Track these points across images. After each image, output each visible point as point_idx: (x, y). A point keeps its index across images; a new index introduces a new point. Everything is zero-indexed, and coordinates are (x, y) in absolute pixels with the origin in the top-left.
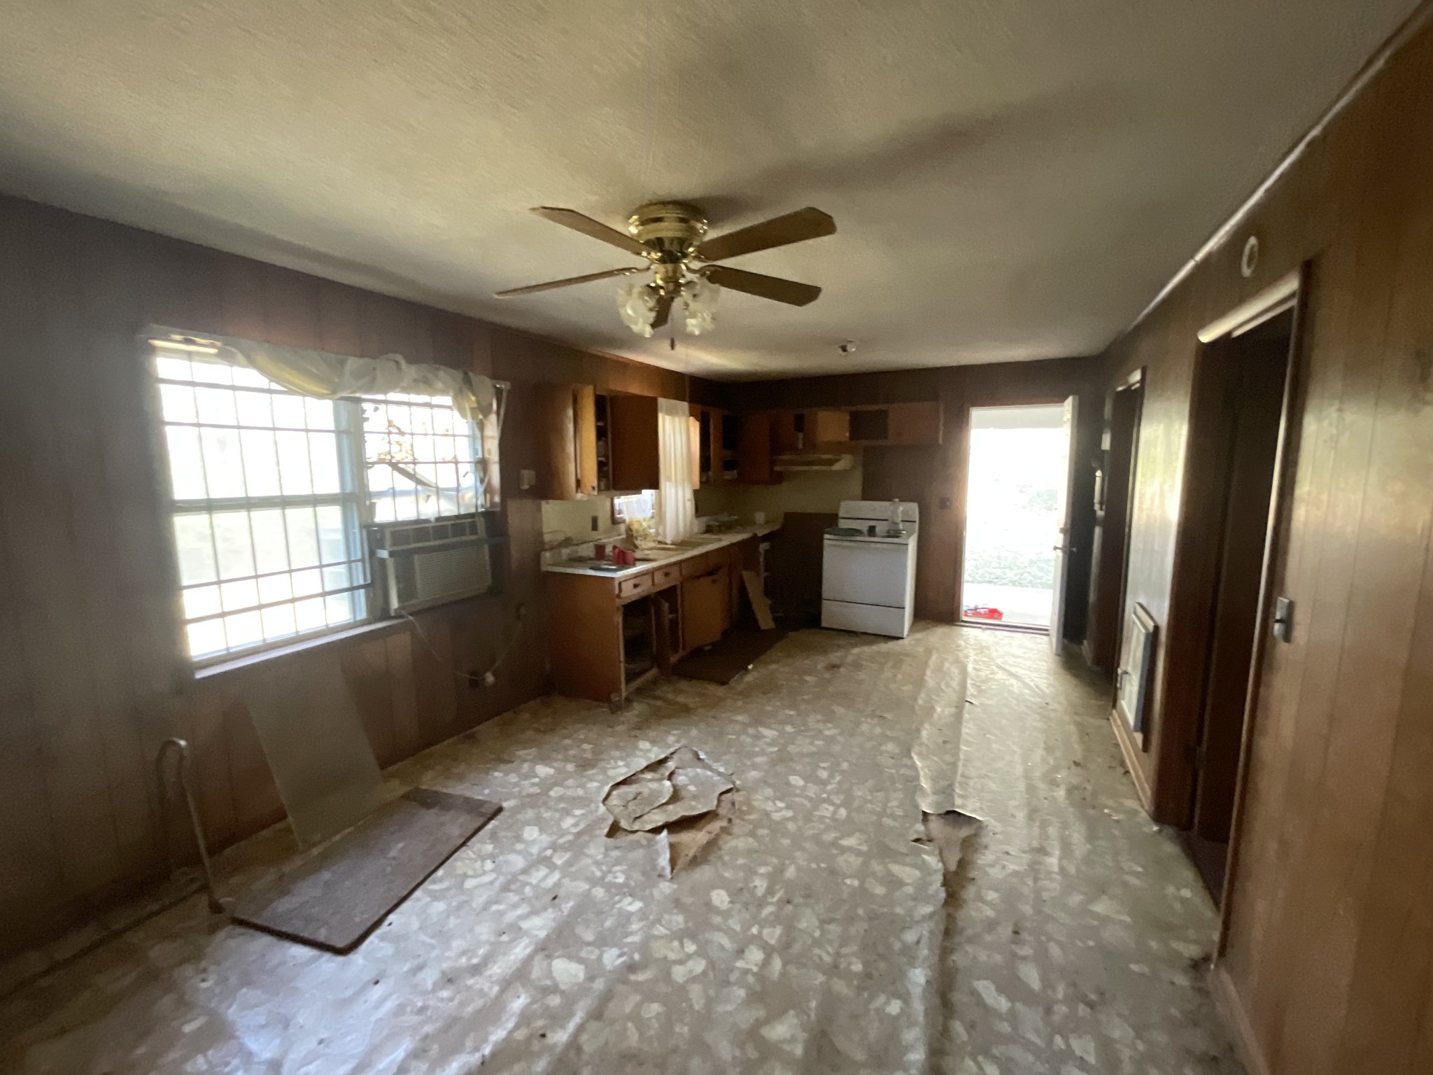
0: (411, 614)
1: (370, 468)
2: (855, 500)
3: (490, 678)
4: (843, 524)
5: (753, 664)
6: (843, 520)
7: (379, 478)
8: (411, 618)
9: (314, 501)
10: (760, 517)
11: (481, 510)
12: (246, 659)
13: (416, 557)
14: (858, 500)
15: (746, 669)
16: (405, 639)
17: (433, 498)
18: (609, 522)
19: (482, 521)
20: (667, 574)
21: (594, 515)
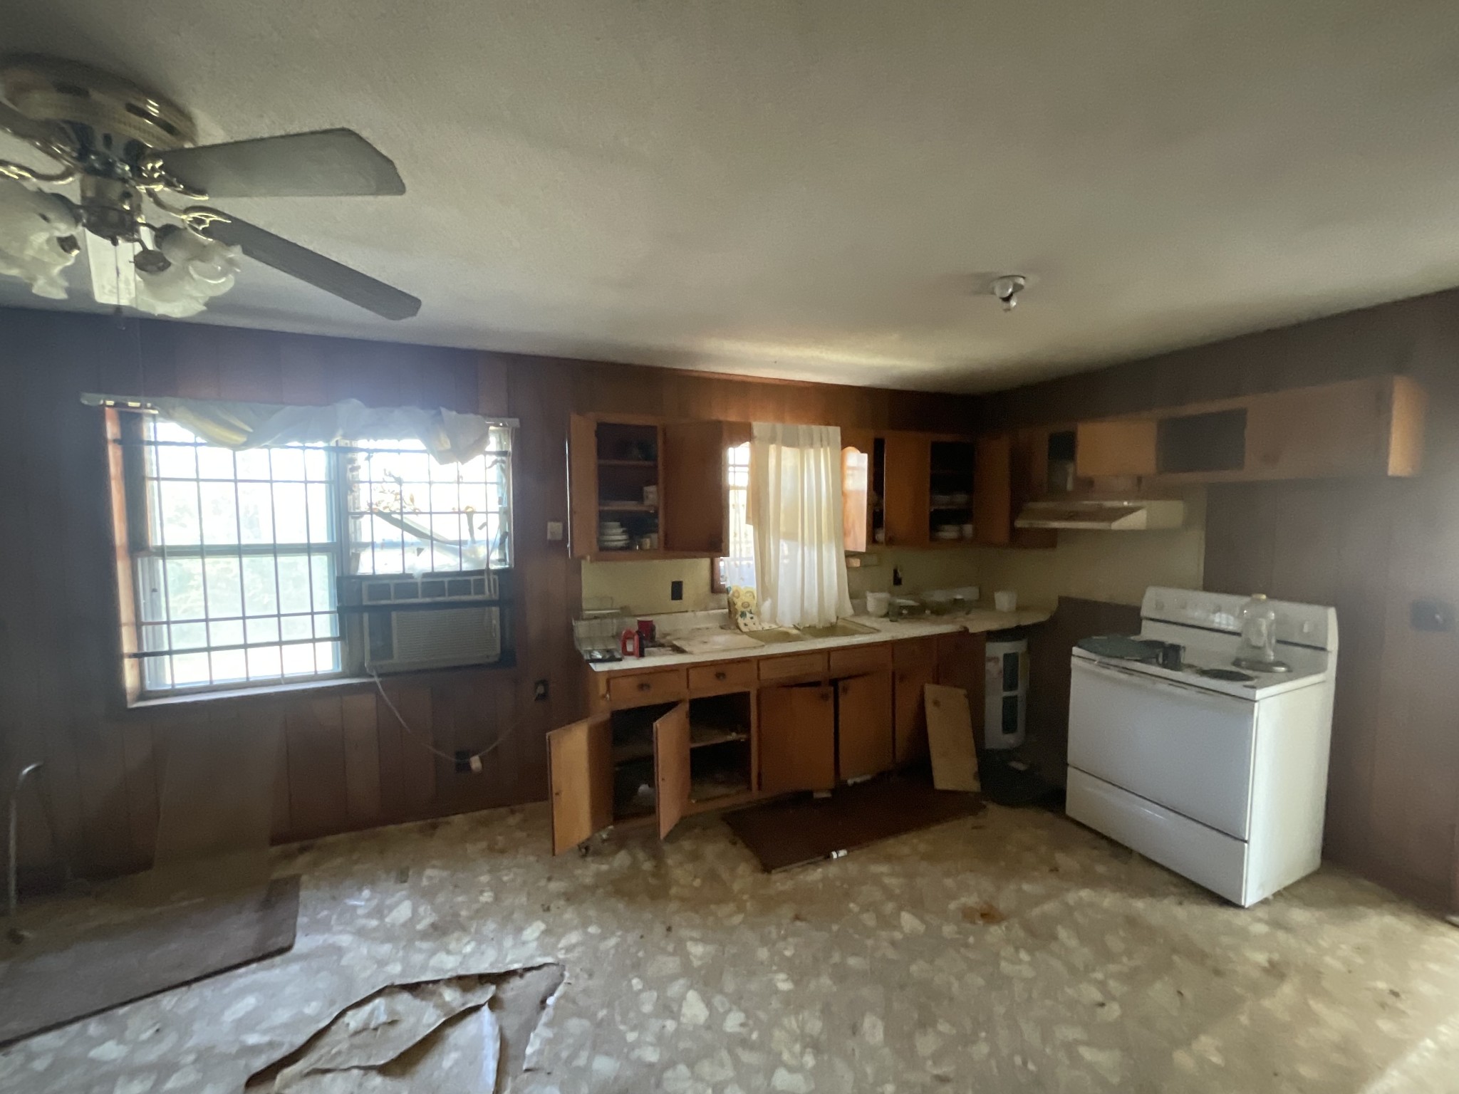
0: (380, 675)
1: (359, 518)
2: (1182, 586)
3: (475, 763)
4: (1150, 632)
5: (848, 852)
6: (1151, 623)
7: (367, 529)
8: (376, 679)
9: (308, 549)
10: (1004, 600)
11: (493, 567)
12: (179, 698)
13: (394, 614)
14: (1196, 589)
15: (829, 857)
16: (368, 702)
17: (427, 552)
18: (707, 588)
19: (494, 580)
20: (720, 676)
21: (675, 579)
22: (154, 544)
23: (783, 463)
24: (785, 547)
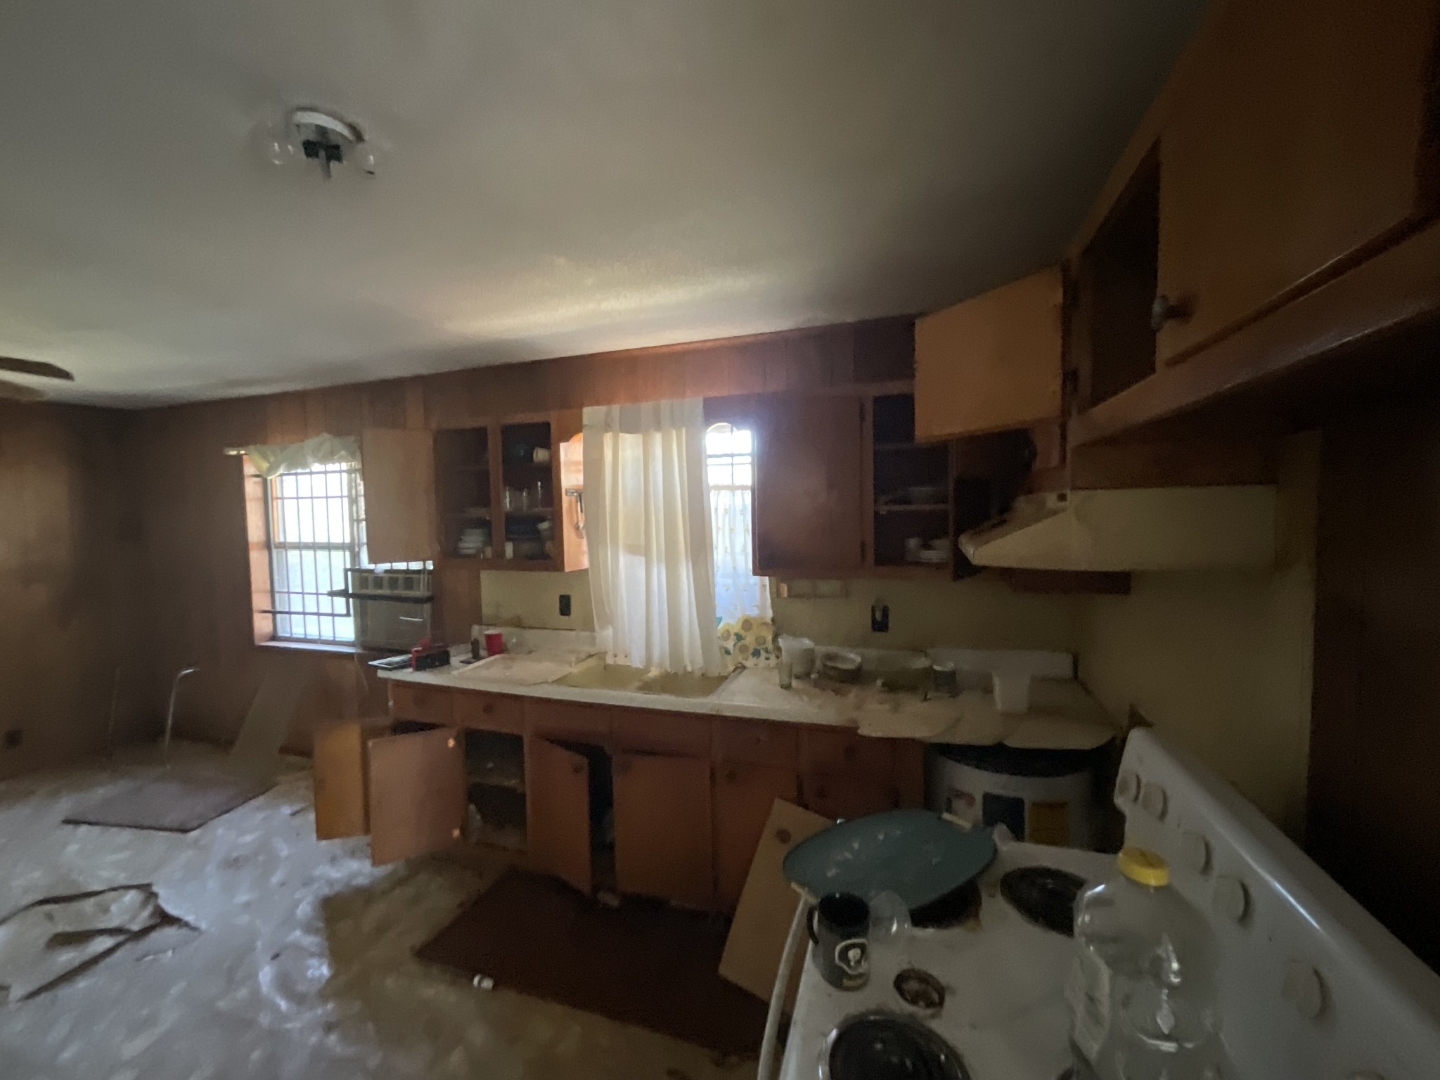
13: (369, 602)
19: (428, 580)
20: (488, 709)
21: (563, 593)
22: (277, 540)
23: (620, 453)
24: (623, 559)
